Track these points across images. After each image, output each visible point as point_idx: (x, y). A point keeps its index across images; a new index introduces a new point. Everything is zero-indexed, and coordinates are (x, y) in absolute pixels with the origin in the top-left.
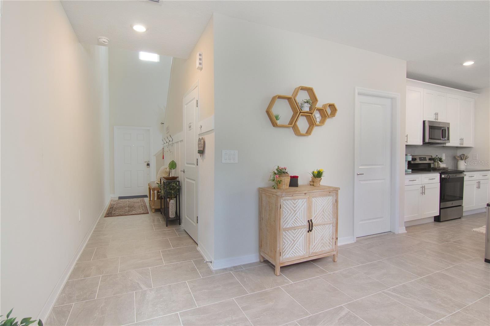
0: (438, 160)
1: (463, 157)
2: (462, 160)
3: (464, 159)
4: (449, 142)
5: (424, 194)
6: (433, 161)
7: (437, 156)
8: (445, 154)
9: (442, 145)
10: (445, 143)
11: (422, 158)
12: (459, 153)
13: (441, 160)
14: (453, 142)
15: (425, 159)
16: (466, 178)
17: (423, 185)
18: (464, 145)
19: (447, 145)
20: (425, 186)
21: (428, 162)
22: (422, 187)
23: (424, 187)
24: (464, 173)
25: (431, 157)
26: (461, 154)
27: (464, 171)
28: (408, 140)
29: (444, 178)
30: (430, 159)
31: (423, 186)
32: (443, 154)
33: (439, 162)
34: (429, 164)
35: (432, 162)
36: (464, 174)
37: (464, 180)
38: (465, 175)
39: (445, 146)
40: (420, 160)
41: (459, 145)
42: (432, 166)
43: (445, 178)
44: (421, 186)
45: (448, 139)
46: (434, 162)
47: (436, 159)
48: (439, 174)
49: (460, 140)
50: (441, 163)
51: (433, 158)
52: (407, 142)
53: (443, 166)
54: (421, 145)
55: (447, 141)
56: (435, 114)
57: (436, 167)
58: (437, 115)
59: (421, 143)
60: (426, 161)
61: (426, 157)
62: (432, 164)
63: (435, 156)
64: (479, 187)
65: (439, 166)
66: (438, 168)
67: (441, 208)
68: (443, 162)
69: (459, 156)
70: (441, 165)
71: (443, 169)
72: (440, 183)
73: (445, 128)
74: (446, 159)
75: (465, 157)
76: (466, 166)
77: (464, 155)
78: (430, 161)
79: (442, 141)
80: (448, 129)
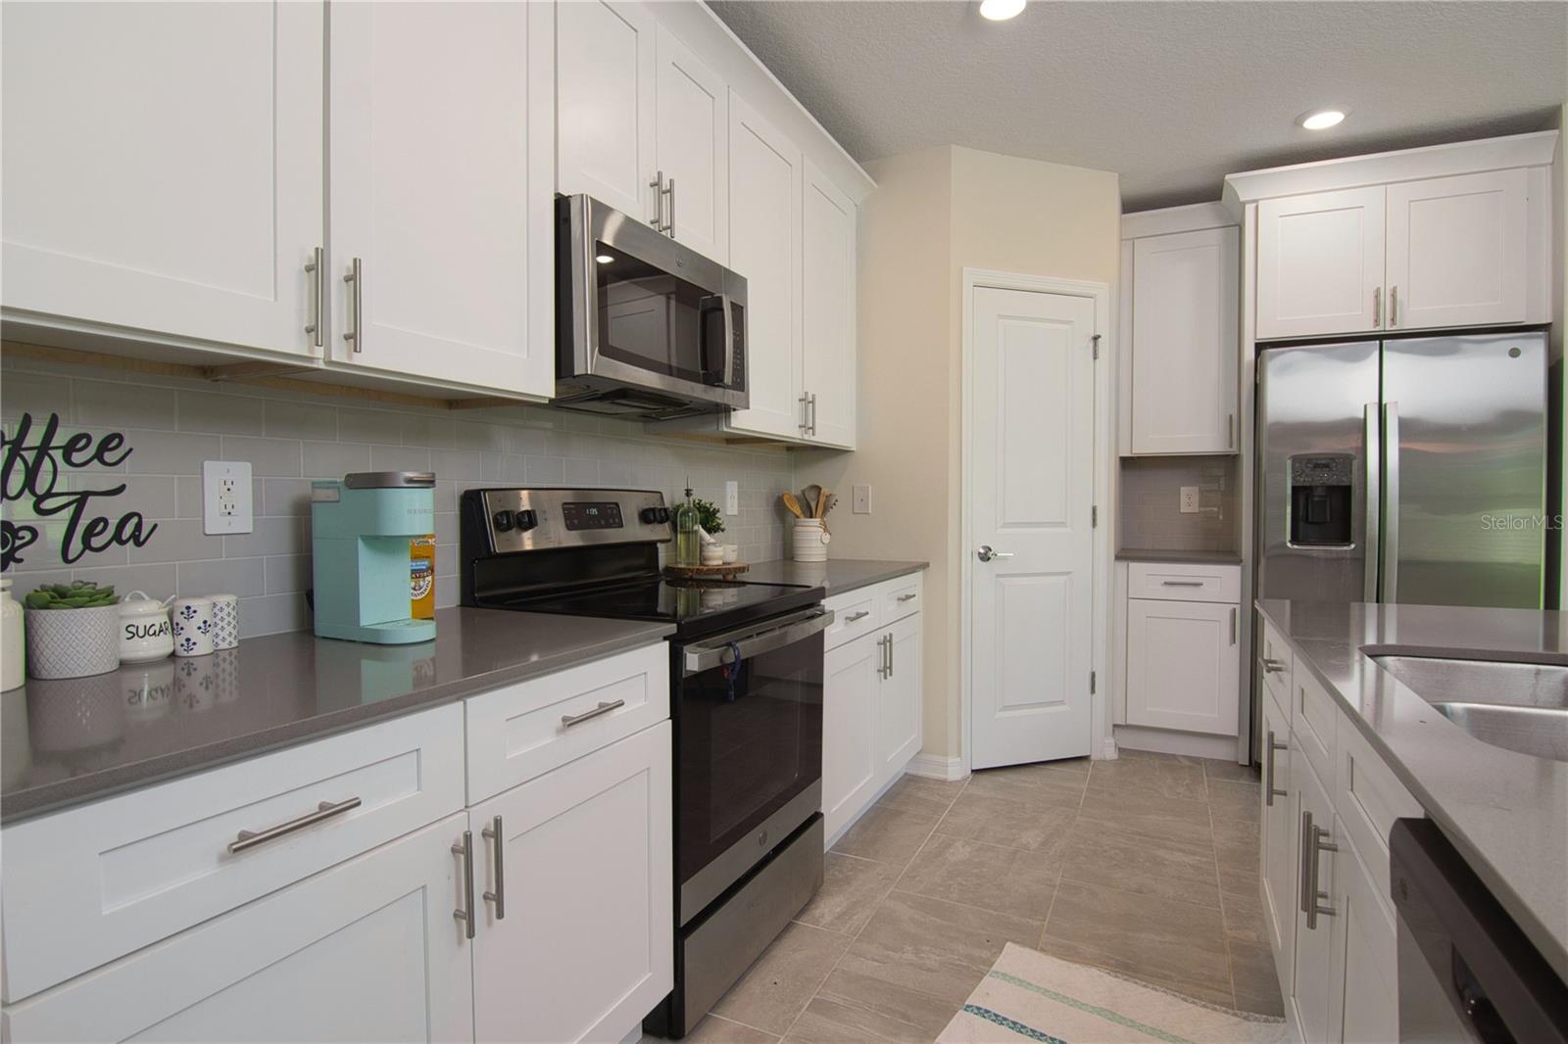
0: (695, 523)
1: (814, 504)
2: (811, 517)
3: (820, 511)
4: (747, 409)
5: (498, 915)
6: (667, 525)
7: (688, 493)
8: (736, 483)
11: (594, 511)
12: (800, 479)
13: (709, 519)
15: (609, 514)
16: (832, 635)
20: (497, 820)
21: (633, 531)
22: (466, 848)
23: (496, 832)
24: (823, 603)
25: (652, 502)
26: (805, 487)
27: (821, 593)
29: (698, 677)
30: (647, 516)
32: (728, 484)
33: (702, 532)
34: (651, 547)
35: (665, 530)
36: (823, 610)
37: (825, 650)
38: (830, 617)
39: (726, 429)
40: (570, 527)
41: (796, 435)
42: (664, 557)
45: (740, 383)
46: (674, 530)
47: (685, 513)
48: (667, 643)
49: (797, 405)
50: (712, 540)
51: (667, 505)
52: (353, 338)
53: (721, 558)
54: (551, 400)
55: (735, 392)
56: (652, 185)
57: (683, 566)
58: (666, 198)
59: (544, 387)
60: (621, 526)
61: (617, 504)
62: (659, 545)
63: (680, 498)
64: (886, 669)
65: (703, 559)
66: (692, 571)
67: (683, 923)
68: (723, 530)
69: (796, 496)
70: (711, 548)
71: (712, 581)
72: (670, 721)
73: (720, 299)
74: (739, 511)
75: (822, 499)
76: (829, 546)
77: (818, 488)
78: (650, 526)
79: (705, 391)
80: (739, 311)
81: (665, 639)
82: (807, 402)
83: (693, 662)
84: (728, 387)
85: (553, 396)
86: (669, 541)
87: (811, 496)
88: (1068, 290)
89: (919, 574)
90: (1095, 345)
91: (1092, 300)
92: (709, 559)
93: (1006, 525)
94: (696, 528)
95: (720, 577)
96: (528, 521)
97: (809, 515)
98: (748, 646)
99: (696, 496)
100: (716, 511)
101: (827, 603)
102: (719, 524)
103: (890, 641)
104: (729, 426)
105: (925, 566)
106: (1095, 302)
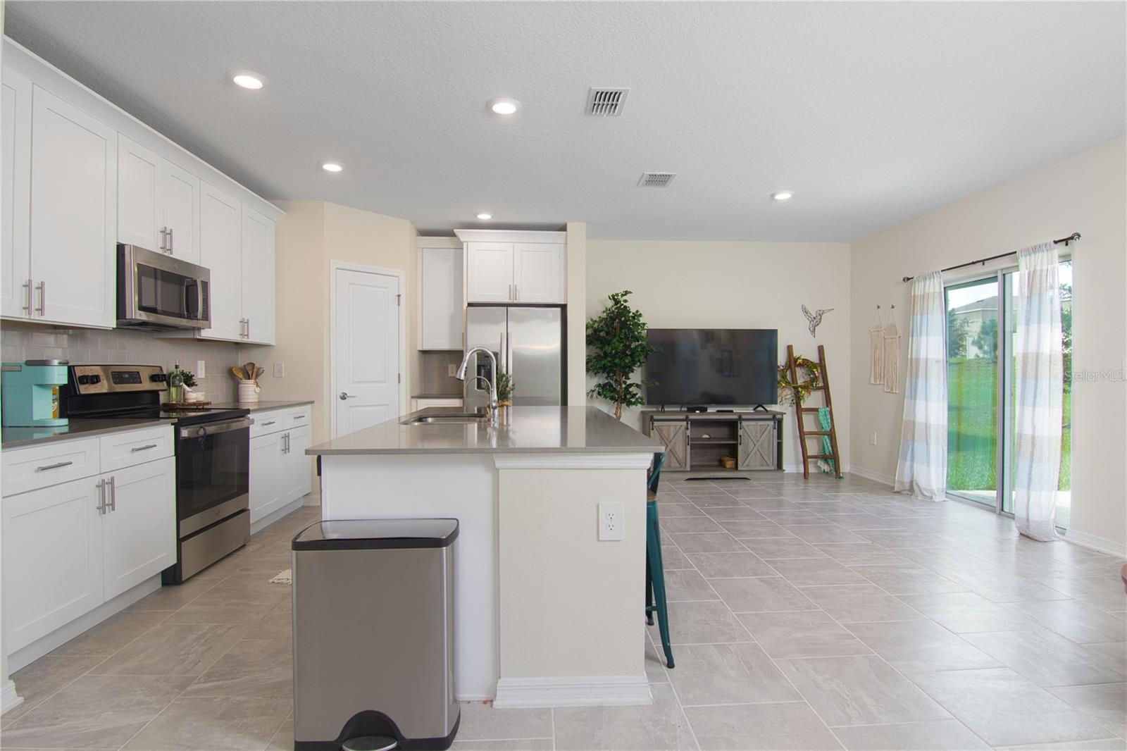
0: (180, 381)
1: (251, 372)
2: (249, 379)
3: (254, 376)
4: (210, 328)
5: (113, 509)
6: (165, 382)
7: (177, 367)
8: (203, 362)
9: (190, 336)
10: (199, 329)
11: (127, 376)
12: (242, 360)
13: (189, 380)
14: (220, 326)
15: (135, 377)
16: (254, 431)
17: (107, 477)
18: (251, 340)
19: (205, 334)
20: (113, 479)
21: (146, 385)
22: (102, 485)
23: (112, 482)
24: (249, 416)
25: (157, 372)
26: (245, 363)
27: (248, 411)
28: (46, 302)
29: (187, 440)
30: (154, 378)
31: (103, 481)
32: (199, 362)
33: (185, 386)
34: (155, 394)
35: (164, 385)
36: (249, 419)
37: (250, 437)
38: (253, 422)
39: (198, 337)
40: (115, 383)
41: (238, 339)
42: (163, 398)
43: (192, 436)
44: (97, 480)
45: (206, 317)
46: (169, 385)
47: (175, 377)
48: (173, 426)
49: (240, 324)
50: (190, 390)
51: (165, 373)
52: (41, 310)
53: (195, 399)
54: (113, 328)
55: (203, 322)
56: (161, 232)
57: (174, 402)
58: (168, 236)
59: (111, 323)
60: (141, 383)
61: (138, 372)
62: (161, 393)
63: (172, 369)
64: (286, 449)
65: (185, 399)
66: (179, 405)
67: (181, 537)
68: (196, 385)
69: (240, 368)
70: (190, 393)
71: (191, 409)
72: (175, 457)
73: (196, 281)
74: (206, 376)
75: (255, 370)
76: (259, 394)
77: (253, 365)
78: (155, 383)
79: (188, 322)
80: (206, 285)
81: (172, 424)
82: (244, 323)
83: (185, 433)
84: (200, 320)
85: (115, 327)
86: (166, 390)
87: (249, 368)
88: (386, 273)
89: (309, 406)
90: (399, 299)
91: (397, 279)
92: (189, 399)
93: (354, 382)
94: (181, 384)
95: (195, 407)
96: (95, 380)
97: (247, 377)
98: (211, 429)
99: (181, 369)
100: (192, 376)
101: (251, 416)
102: (194, 383)
103: (288, 436)
104: (200, 336)
105: (313, 402)
106: (399, 280)
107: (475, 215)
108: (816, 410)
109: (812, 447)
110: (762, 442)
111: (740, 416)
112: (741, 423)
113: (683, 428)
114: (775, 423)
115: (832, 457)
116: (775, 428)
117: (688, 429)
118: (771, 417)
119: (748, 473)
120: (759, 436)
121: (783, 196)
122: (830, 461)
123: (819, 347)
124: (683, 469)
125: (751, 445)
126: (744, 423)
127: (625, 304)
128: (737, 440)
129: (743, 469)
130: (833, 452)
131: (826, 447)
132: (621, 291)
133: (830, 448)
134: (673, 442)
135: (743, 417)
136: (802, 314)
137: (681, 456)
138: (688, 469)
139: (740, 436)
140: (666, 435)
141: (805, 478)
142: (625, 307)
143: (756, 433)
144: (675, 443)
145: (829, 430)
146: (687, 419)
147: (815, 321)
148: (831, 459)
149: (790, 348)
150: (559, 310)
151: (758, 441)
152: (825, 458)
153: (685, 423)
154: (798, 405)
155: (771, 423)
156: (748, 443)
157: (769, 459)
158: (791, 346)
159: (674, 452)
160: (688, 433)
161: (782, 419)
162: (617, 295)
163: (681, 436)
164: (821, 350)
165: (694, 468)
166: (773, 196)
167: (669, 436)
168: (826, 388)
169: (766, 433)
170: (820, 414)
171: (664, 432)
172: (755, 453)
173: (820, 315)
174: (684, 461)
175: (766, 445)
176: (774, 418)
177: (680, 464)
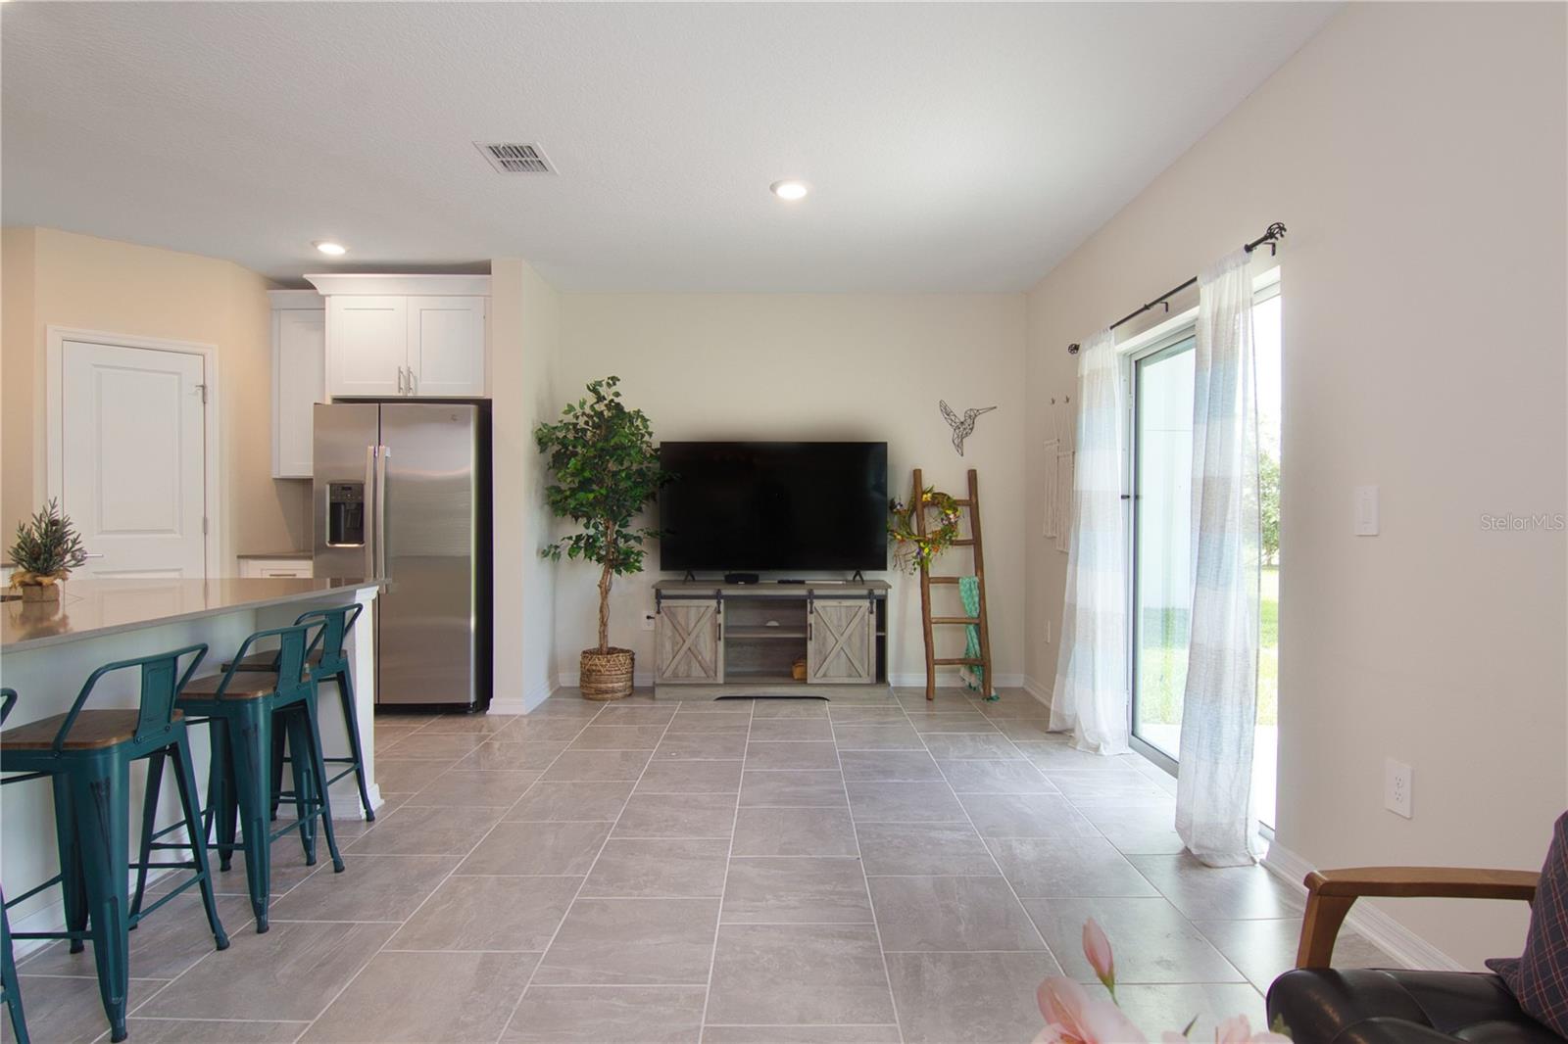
90: (204, 393)
91: (201, 358)
107: (314, 244)
108: (952, 581)
109: (946, 643)
110: (851, 635)
111: (811, 592)
112: (812, 603)
113: (711, 610)
114: (871, 603)
115: (980, 663)
116: (871, 612)
117: (719, 612)
118: (865, 592)
119: (824, 689)
120: (844, 624)
121: (792, 192)
122: (975, 669)
123: (969, 471)
124: (711, 681)
125: (831, 641)
126: (817, 603)
127: (616, 400)
128: (806, 632)
129: (815, 681)
130: (981, 655)
131: (971, 645)
132: (604, 377)
133: (977, 647)
134: (693, 635)
135: (817, 592)
136: (940, 416)
137: (708, 659)
138: (721, 679)
139: (811, 625)
140: (683, 624)
141: (929, 699)
142: (618, 404)
143: (840, 619)
144: (697, 636)
145: (975, 614)
146: (718, 596)
147: (964, 428)
148: (978, 666)
149: (917, 475)
150: (473, 408)
151: (842, 635)
152: (969, 663)
153: (713, 603)
154: (924, 572)
155: (866, 603)
156: (825, 638)
157: (863, 666)
158: (920, 471)
159: (696, 652)
160: (721, 619)
161: (886, 596)
162: (600, 384)
163: (709, 624)
164: (972, 477)
165: (732, 678)
166: (773, 188)
167: (688, 625)
168: (976, 542)
169: (856, 620)
170: (962, 587)
171: (679, 618)
172: (838, 653)
173: (973, 418)
174: (713, 667)
175: (856, 640)
176: (870, 596)
177: (706, 673)
